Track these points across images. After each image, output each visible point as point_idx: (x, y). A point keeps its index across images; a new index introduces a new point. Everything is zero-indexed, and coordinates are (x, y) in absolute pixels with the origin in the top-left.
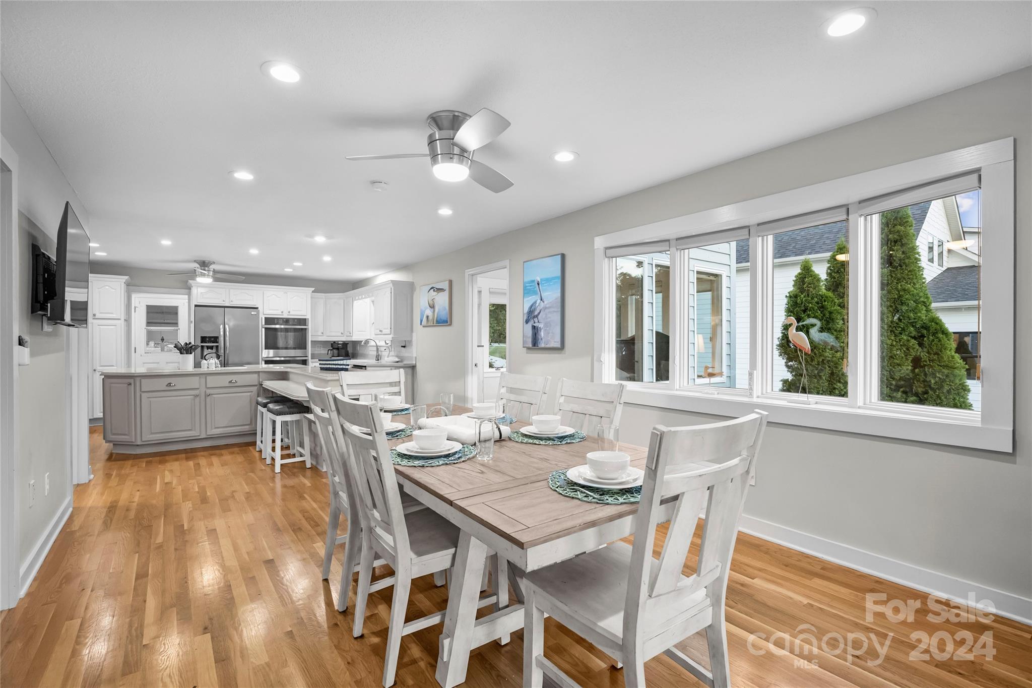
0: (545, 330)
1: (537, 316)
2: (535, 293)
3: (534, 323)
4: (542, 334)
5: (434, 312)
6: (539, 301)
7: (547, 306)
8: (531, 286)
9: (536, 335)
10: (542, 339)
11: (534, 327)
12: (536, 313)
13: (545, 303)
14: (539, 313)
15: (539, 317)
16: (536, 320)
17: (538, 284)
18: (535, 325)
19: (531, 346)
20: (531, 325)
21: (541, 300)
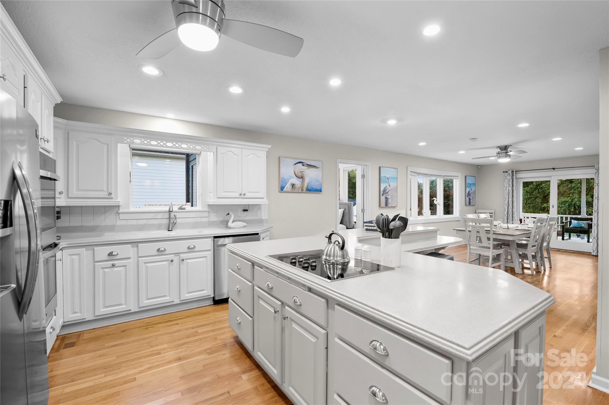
0: (391, 199)
1: (387, 193)
2: (386, 182)
3: (386, 196)
4: (390, 201)
5: (303, 182)
6: (388, 186)
7: (392, 189)
8: (385, 179)
9: (387, 201)
10: (389, 203)
11: (386, 198)
12: (387, 192)
13: (391, 187)
14: (388, 192)
15: (388, 193)
16: (387, 194)
17: (388, 179)
18: (386, 197)
19: (384, 206)
20: (385, 197)
21: (389, 186)
